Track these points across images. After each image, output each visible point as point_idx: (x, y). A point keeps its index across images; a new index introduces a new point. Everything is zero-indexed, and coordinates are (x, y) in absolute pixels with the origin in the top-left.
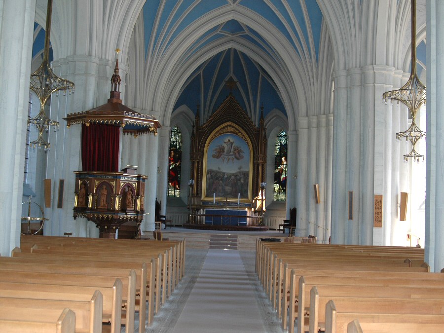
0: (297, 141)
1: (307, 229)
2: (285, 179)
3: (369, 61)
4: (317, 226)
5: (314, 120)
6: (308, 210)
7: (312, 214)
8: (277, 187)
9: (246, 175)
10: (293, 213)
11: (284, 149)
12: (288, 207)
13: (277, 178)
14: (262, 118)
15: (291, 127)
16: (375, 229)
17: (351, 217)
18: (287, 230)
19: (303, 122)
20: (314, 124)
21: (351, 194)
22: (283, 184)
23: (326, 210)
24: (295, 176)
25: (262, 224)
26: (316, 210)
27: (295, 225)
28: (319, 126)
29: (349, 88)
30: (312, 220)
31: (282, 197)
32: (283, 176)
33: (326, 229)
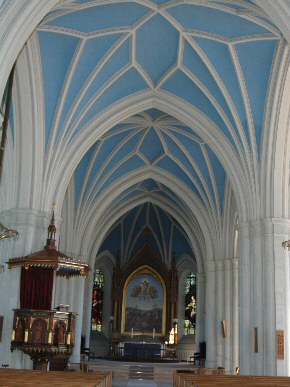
0: (204, 282)
1: (216, 361)
2: (195, 316)
3: (268, 214)
4: (224, 358)
5: (220, 265)
6: (216, 344)
7: (220, 347)
8: (187, 322)
9: (160, 312)
10: (203, 346)
11: (193, 289)
12: (197, 340)
13: (187, 314)
14: (174, 261)
15: (199, 270)
16: (279, 362)
17: (256, 351)
18: (197, 362)
19: (210, 265)
20: (220, 268)
21: (256, 329)
22: (193, 320)
23: (232, 344)
24: (204, 312)
25: (175, 356)
26: (224, 344)
27: (204, 357)
28: (224, 269)
29: (251, 237)
30: (220, 352)
31: (192, 332)
32: (193, 313)
33: (232, 361)
